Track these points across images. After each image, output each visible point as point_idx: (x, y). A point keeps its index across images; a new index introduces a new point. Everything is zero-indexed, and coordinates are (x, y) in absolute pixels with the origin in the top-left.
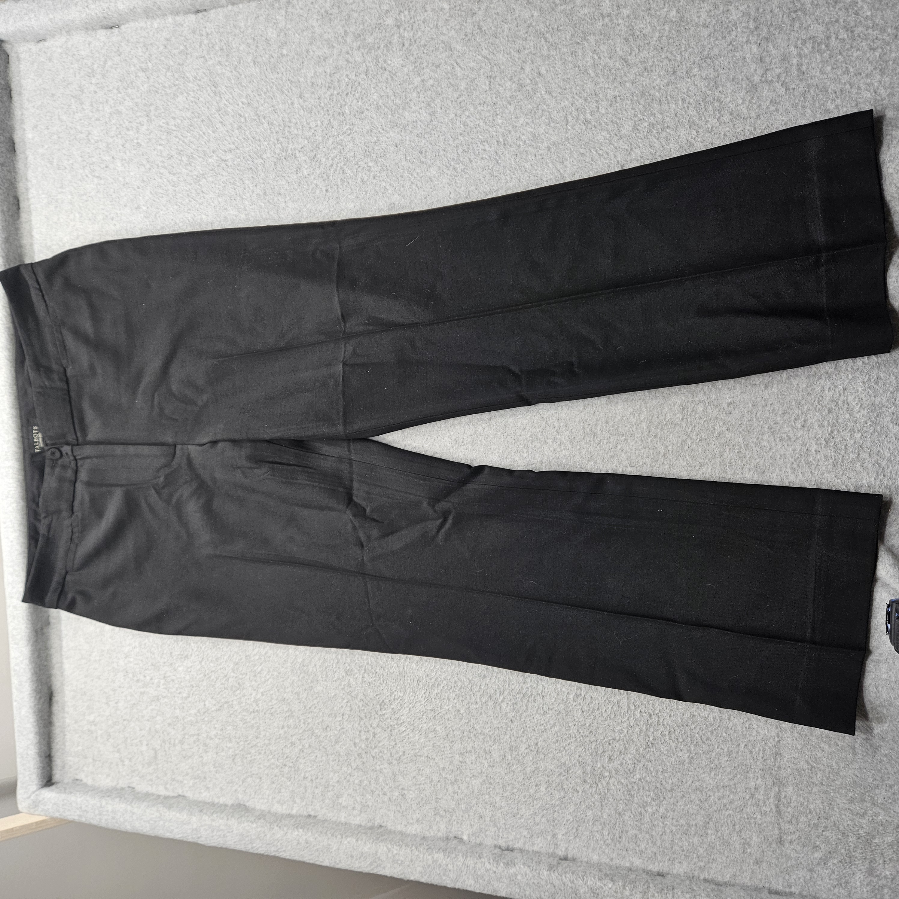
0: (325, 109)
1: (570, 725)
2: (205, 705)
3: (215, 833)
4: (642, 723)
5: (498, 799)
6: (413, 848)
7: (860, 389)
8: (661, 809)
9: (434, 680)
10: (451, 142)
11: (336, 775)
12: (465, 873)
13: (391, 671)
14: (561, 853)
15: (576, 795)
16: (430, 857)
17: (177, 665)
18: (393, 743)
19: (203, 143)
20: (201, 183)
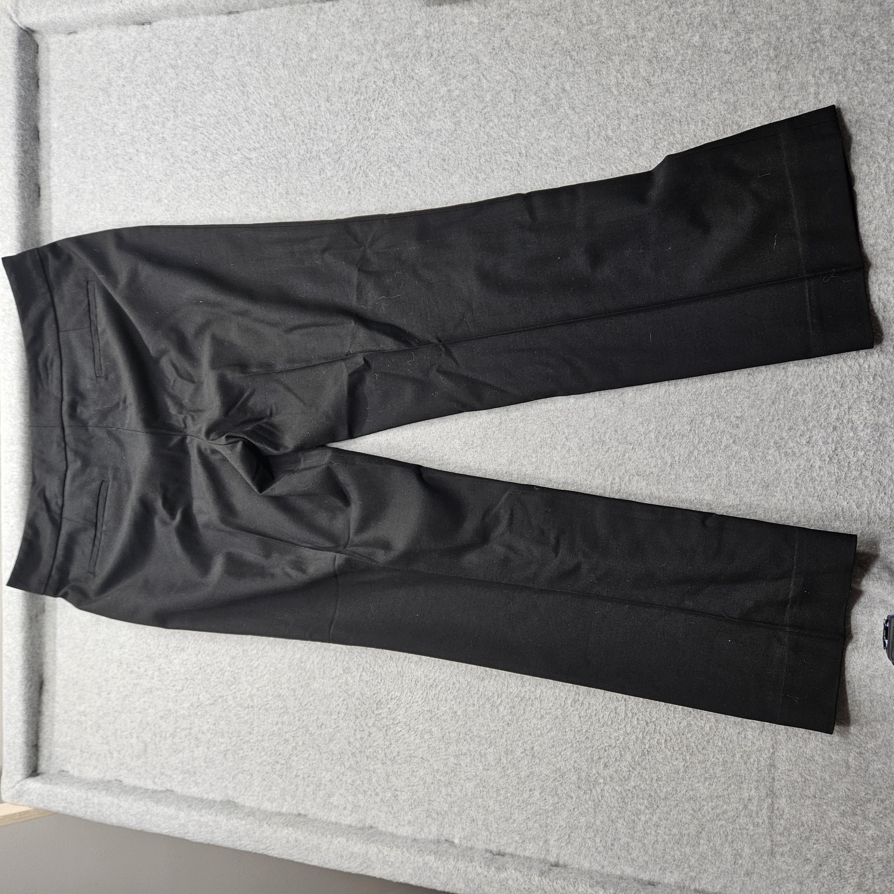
0: (351, 114)
1: (567, 730)
2: (198, 699)
3: (202, 829)
4: (638, 730)
5: (491, 803)
6: (404, 850)
7: (864, 408)
8: (654, 818)
9: (432, 680)
10: (474, 152)
11: (329, 773)
12: (455, 876)
13: (390, 670)
14: (552, 859)
15: (569, 801)
16: (421, 859)
17: (173, 657)
18: (388, 743)
19: (228, 140)
20: (224, 179)
